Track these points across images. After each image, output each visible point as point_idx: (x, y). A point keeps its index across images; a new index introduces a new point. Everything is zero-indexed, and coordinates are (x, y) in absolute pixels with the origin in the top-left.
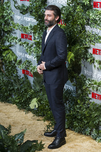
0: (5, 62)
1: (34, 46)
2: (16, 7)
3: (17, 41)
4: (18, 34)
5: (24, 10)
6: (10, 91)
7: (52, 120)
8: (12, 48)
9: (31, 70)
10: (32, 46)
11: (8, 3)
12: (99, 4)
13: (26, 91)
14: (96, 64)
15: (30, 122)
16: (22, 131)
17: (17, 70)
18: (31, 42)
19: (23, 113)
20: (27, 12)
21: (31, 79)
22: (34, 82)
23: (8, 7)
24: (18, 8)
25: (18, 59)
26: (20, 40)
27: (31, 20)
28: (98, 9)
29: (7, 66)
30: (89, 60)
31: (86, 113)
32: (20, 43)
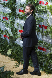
1: (10, 23)
2: (1, 4)
4: (1, 17)
5: (5, 5)
7: (18, 60)
9: (8, 35)
10: (8, 23)
12: (42, 2)
13: (5, 46)
15: (7, 61)
16: (3, 66)
17: (1, 35)
18: (8, 21)
19: (4, 57)
20: (6, 6)
21: (8, 40)
22: (9, 41)
25: (2, 30)
26: (3, 20)
27: (8, 10)
28: (42, 5)
30: (37, 30)
32: (2, 22)
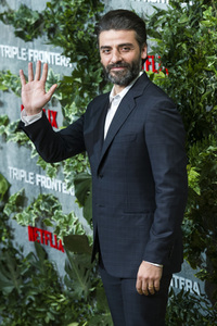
3: (7, 130)
4: (10, 106)
5: (28, 28)
9: (58, 229)
13: (42, 300)
17: (9, 229)
20: (40, 33)
21: (59, 259)
22: (67, 268)
24: (7, 18)
25: (14, 193)
26: (19, 129)
27: (52, 60)
32: (17, 137)
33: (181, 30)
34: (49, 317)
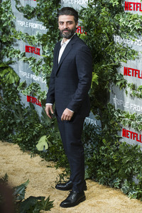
0: (4, 84)
1: (44, 63)
2: (18, 9)
3: (19, 56)
4: (21, 46)
5: (29, 14)
6: (10, 125)
7: (67, 167)
8: (13, 66)
9: (39, 97)
10: (40, 63)
11: (7, 3)
12: (132, 5)
13: (32, 126)
14: (128, 89)
15: (37, 170)
17: (19, 96)
18: (39, 58)
19: (27, 156)
20: (34, 16)
21: (39, 109)
22: (42, 113)
23: (8, 8)
24: (21, 10)
25: (22, 82)
26: (24, 55)
27: (38, 27)
28: (131, 12)
29: (6, 90)
30: (119, 83)
31: (114, 157)
32: (23, 59)
33: (92, 16)
34: (34, 133)
